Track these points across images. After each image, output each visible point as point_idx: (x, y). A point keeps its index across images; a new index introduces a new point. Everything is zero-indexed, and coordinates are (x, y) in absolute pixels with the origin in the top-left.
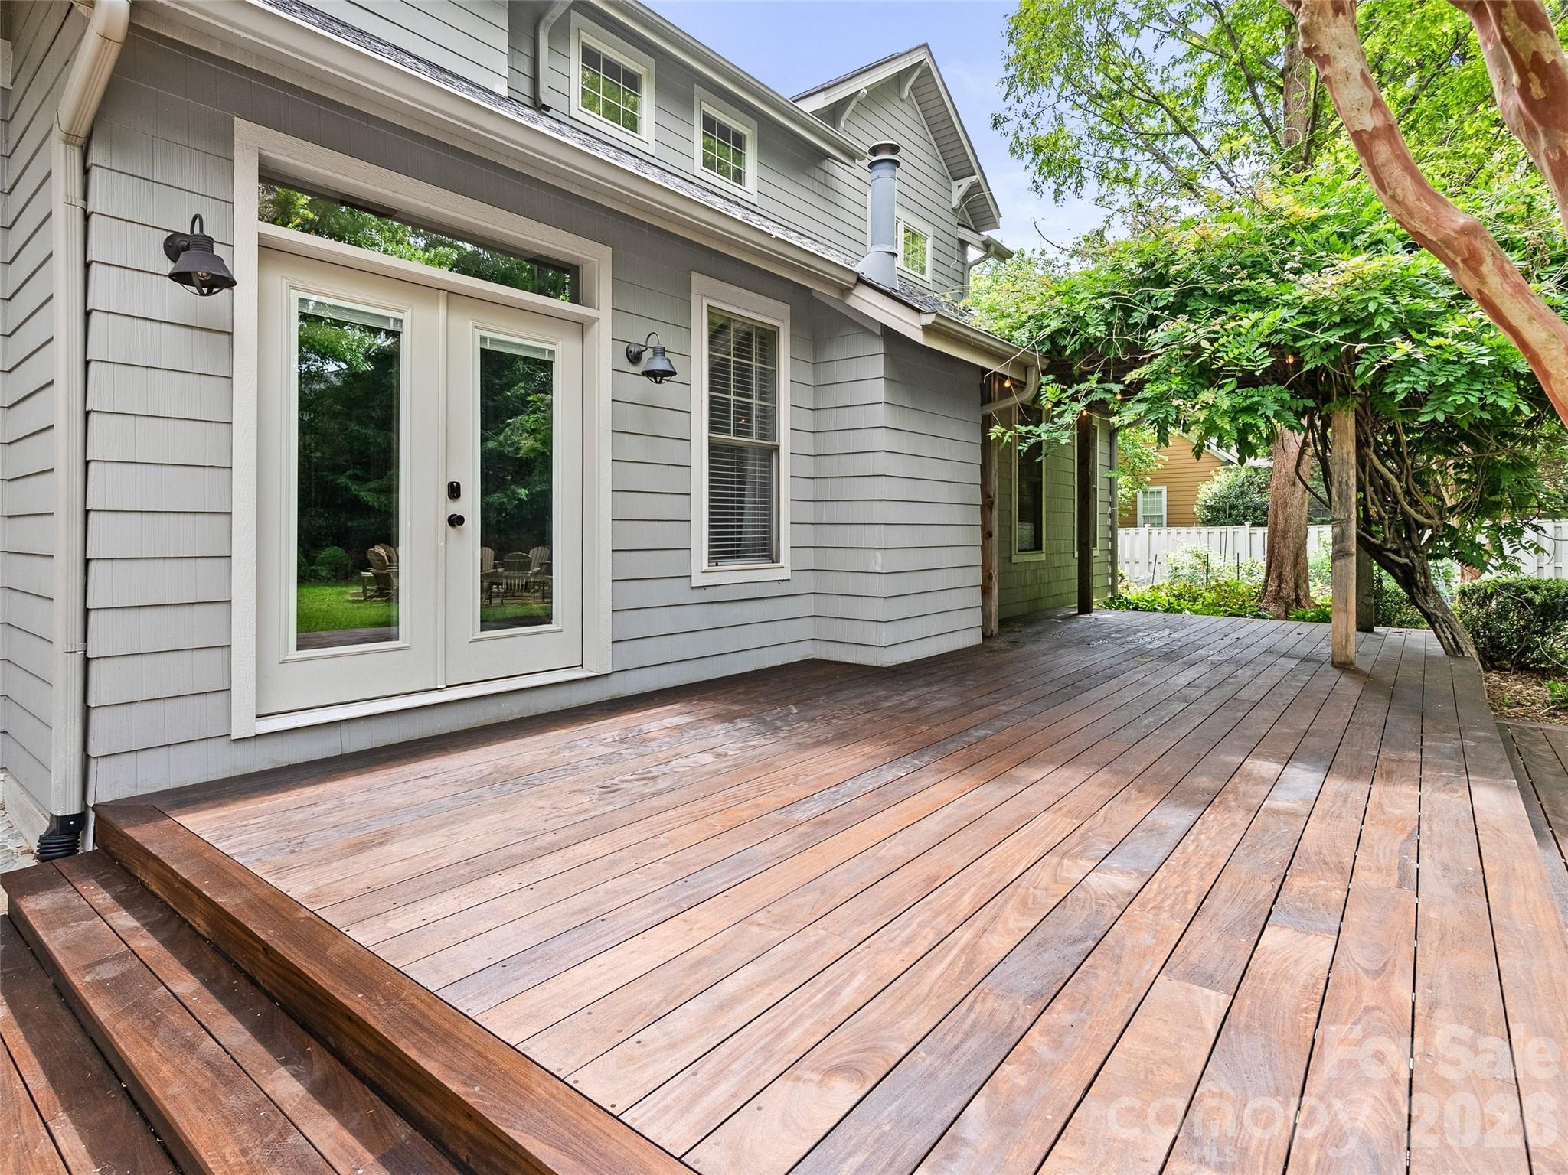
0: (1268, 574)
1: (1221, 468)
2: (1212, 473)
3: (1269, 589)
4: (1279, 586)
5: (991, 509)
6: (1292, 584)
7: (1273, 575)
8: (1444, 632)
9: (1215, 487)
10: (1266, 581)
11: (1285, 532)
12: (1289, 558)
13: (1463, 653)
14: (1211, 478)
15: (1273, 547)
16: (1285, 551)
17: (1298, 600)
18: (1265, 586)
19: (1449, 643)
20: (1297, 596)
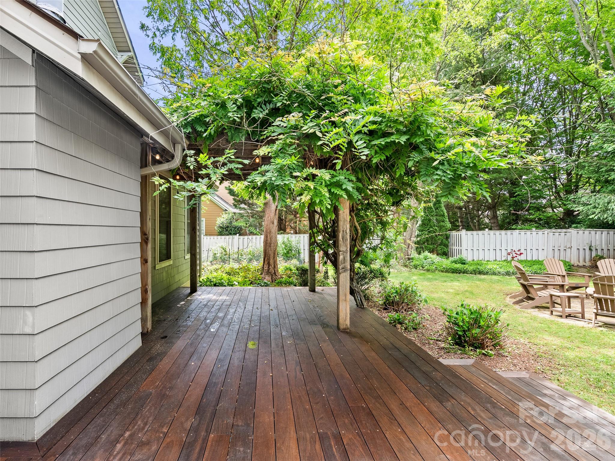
0: (264, 263)
1: (224, 212)
2: (221, 214)
3: (265, 269)
4: (269, 267)
5: (147, 243)
6: (273, 266)
7: (266, 263)
8: (358, 297)
9: (222, 220)
10: (263, 265)
11: (270, 244)
12: (272, 255)
13: (363, 306)
14: (220, 216)
15: (266, 250)
16: (270, 252)
17: (275, 273)
18: (263, 267)
19: (359, 302)
20: (275, 271)
